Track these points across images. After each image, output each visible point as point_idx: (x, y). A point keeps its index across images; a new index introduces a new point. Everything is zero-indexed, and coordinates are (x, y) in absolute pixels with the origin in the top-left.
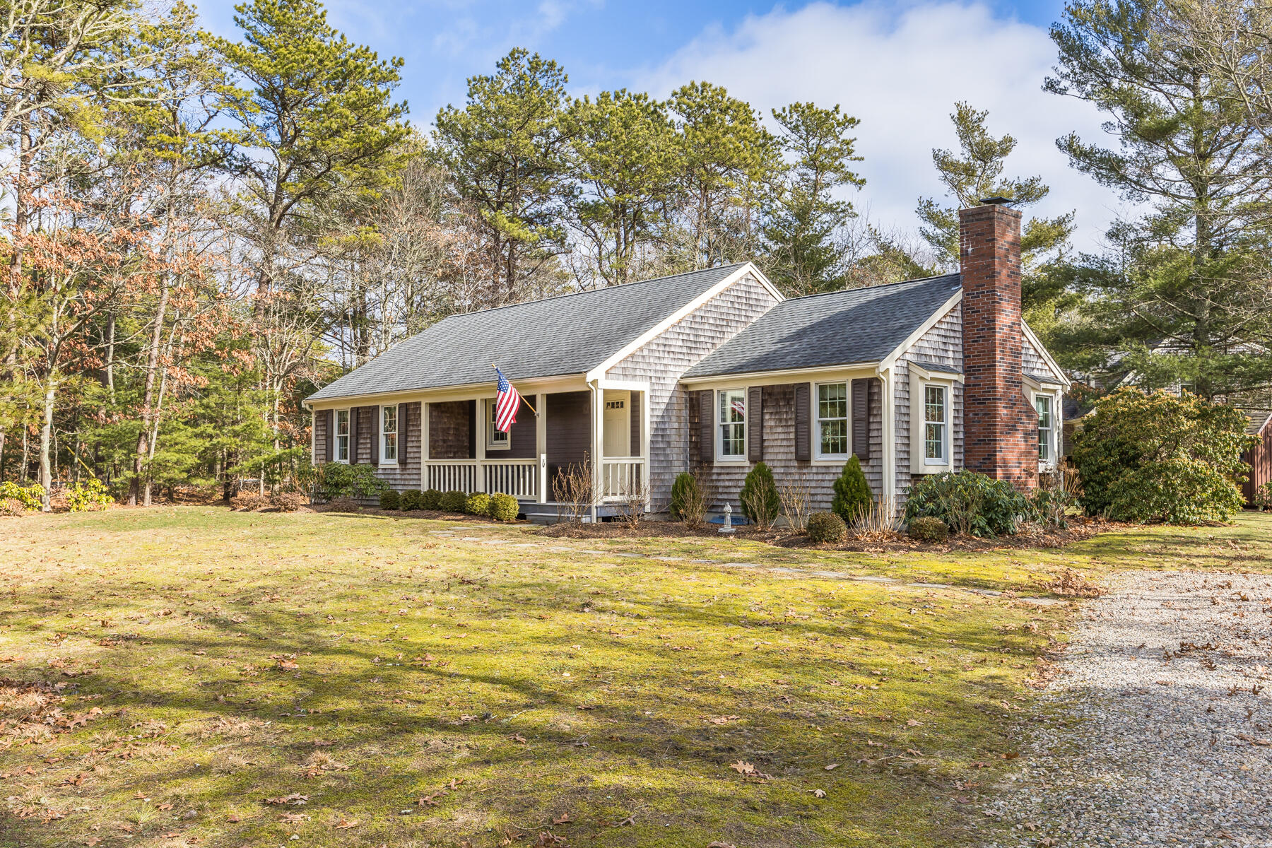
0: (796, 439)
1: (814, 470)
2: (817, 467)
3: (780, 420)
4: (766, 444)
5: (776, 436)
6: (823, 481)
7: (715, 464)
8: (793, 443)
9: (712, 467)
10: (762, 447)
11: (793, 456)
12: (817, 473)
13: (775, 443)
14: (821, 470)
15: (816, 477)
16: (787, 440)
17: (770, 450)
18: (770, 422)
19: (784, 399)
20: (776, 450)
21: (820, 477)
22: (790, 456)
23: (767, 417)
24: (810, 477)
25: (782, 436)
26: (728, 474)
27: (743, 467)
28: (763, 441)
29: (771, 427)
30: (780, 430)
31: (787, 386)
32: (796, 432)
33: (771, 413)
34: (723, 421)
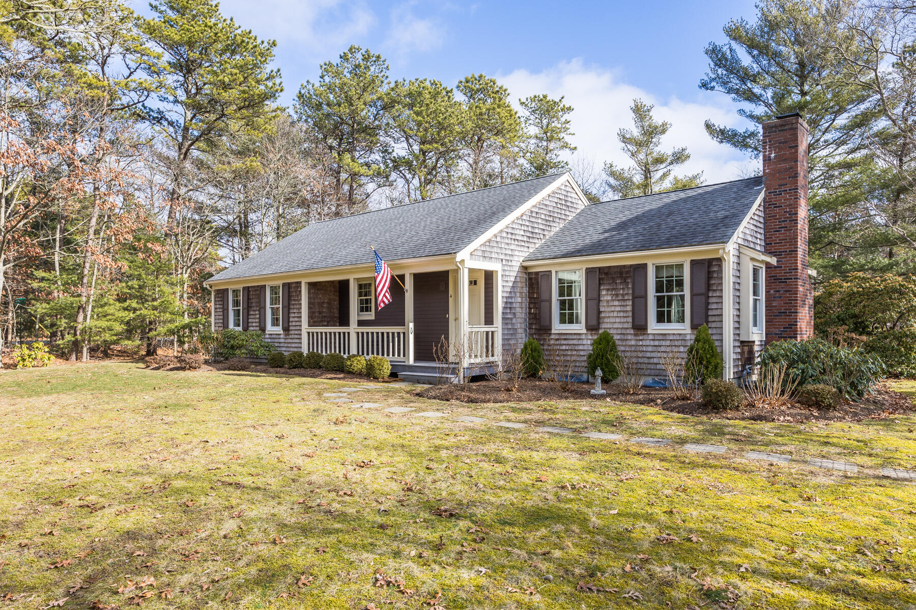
0: (633, 311)
1: (651, 337)
2: (654, 334)
3: (617, 295)
4: (603, 315)
5: (613, 309)
6: (660, 346)
7: (553, 332)
8: (630, 314)
9: (550, 334)
10: (599, 318)
11: (630, 325)
12: (653, 340)
13: (612, 314)
14: (657, 337)
15: (652, 343)
16: (624, 311)
17: (606, 320)
18: (606, 296)
19: (621, 277)
20: (612, 320)
21: (657, 343)
22: (626, 326)
23: (604, 292)
24: (648, 343)
25: (618, 309)
26: (565, 339)
27: (580, 334)
28: (599, 312)
29: (608, 301)
30: (616, 303)
31: (624, 266)
32: (633, 305)
33: (608, 290)
34: (560, 296)
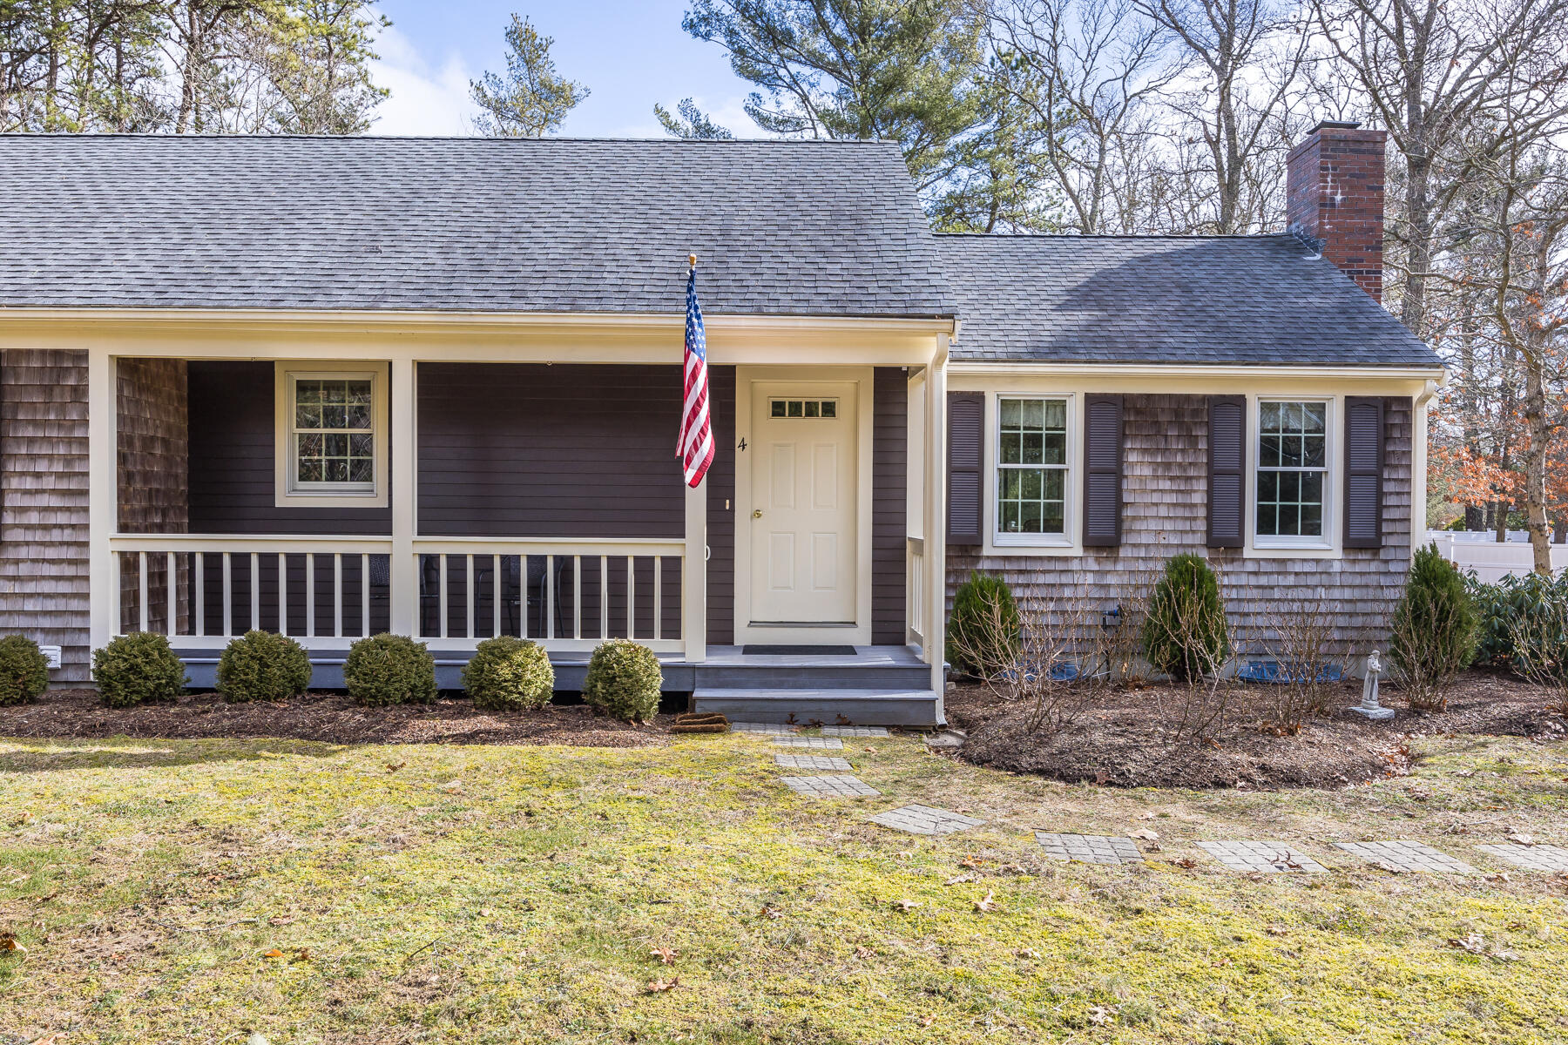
0: (1209, 506)
1: (1250, 567)
2: (1258, 561)
3: (1167, 466)
4: (1128, 512)
5: (1156, 498)
6: (1272, 588)
7: (987, 551)
8: (1202, 512)
9: (978, 558)
10: (1119, 521)
11: (1200, 539)
12: (1255, 573)
13: (1152, 512)
14: (1265, 567)
15: (1253, 581)
16: (1184, 505)
17: (1137, 526)
18: (1138, 466)
19: (1181, 424)
20: (1153, 525)
21: (1263, 580)
22: (1188, 540)
23: (1132, 458)
24: (1243, 580)
25: (1169, 499)
26: (1021, 572)
27: (1066, 559)
28: (1120, 505)
29: (1141, 478)
30: (1166, 485)
31: (1188, 398)
32: (1210, 492)
33: (1145, 451)
34: (1005, 461)
